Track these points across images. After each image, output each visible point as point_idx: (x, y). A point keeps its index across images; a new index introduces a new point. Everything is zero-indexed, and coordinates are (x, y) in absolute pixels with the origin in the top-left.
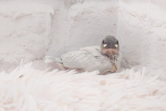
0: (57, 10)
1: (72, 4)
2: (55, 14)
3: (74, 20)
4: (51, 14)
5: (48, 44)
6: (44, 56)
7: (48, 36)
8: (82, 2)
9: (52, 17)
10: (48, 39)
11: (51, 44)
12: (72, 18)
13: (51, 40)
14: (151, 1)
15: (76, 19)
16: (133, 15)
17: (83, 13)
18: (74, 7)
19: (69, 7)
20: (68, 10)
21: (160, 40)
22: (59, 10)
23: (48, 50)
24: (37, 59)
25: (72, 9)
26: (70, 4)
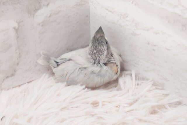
0: (20, 22)
1: (36, 10)
2: (19, 26)
3: (42, 26)
4: (14, 28)
5: (18, 59)
6: (15, 71)
7: (16, 50)
8: (48, 5)
9: (16, 30)
10: (16, 53)
11: (20, 57)
12: (39, 24)
13: (20, 54)
14: (131, 2)
15: (44, 24)
16: (109, 11)
17: (50, 16)
18: (39, 12)
19: (34, 15)
20: (33, 17)
21: (149, 44)
22: (23, 21)
23: (18, 64)
24: (8, 77)
25: (37, 16)
26: (34, 11)
